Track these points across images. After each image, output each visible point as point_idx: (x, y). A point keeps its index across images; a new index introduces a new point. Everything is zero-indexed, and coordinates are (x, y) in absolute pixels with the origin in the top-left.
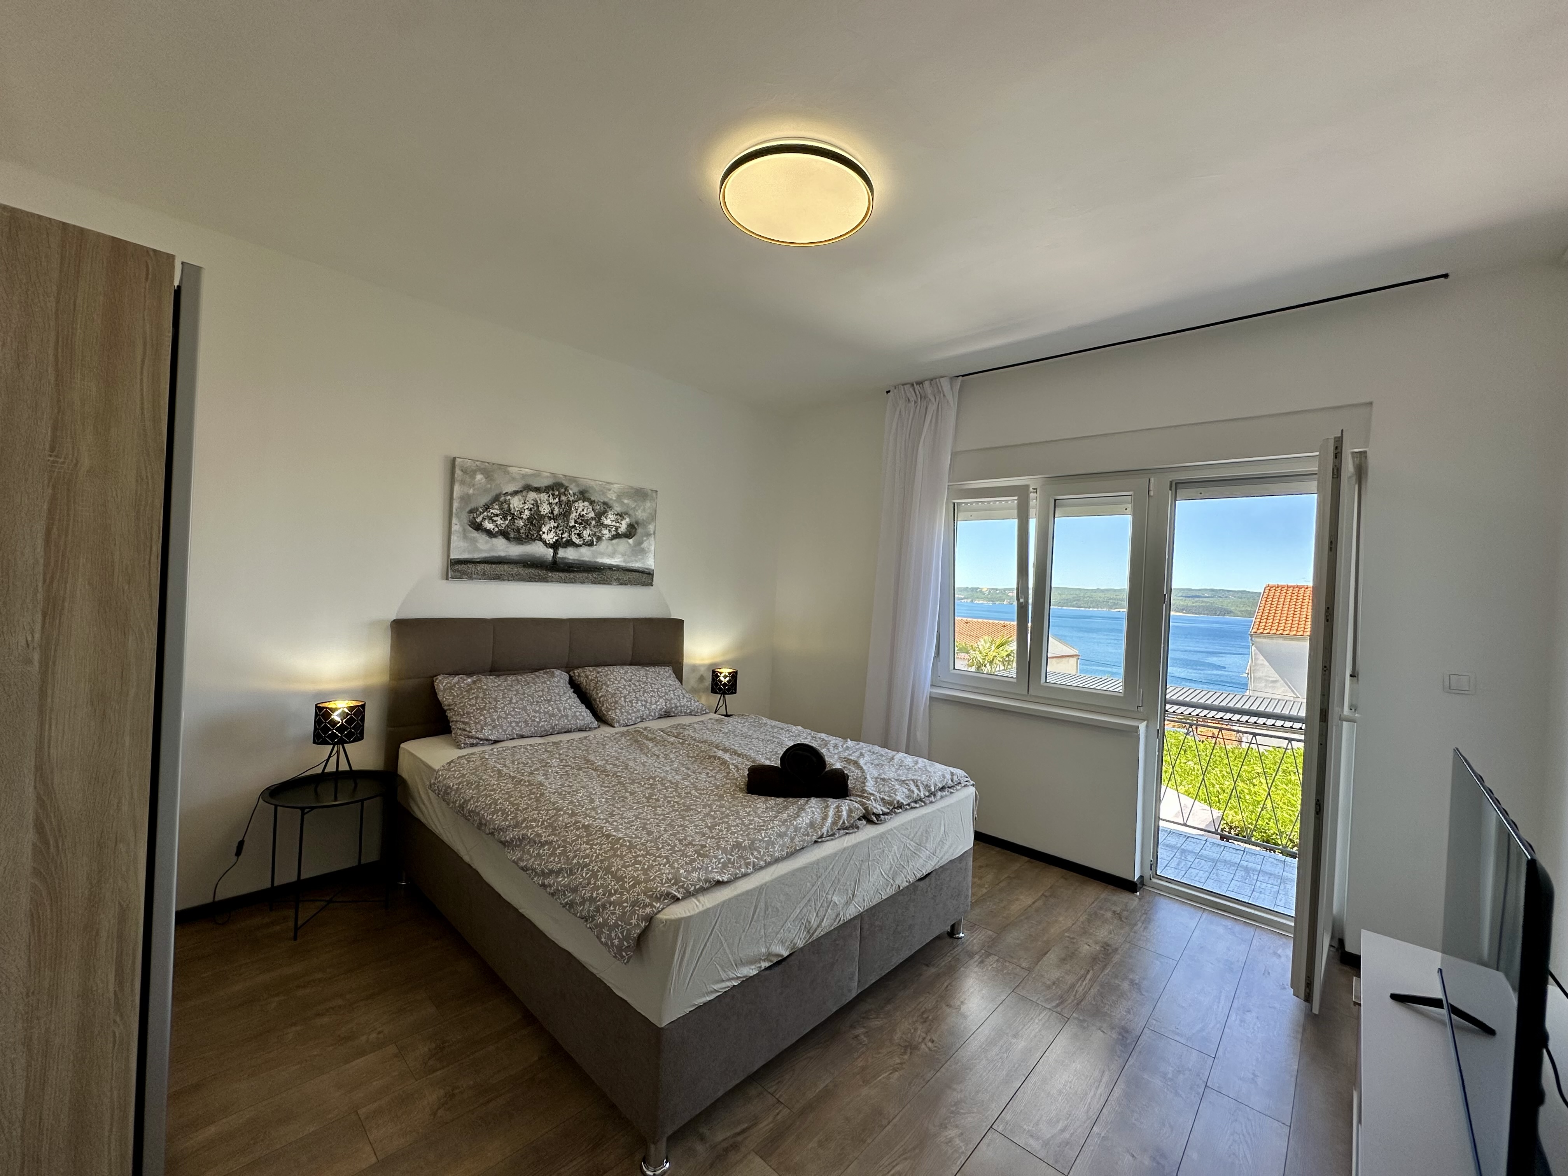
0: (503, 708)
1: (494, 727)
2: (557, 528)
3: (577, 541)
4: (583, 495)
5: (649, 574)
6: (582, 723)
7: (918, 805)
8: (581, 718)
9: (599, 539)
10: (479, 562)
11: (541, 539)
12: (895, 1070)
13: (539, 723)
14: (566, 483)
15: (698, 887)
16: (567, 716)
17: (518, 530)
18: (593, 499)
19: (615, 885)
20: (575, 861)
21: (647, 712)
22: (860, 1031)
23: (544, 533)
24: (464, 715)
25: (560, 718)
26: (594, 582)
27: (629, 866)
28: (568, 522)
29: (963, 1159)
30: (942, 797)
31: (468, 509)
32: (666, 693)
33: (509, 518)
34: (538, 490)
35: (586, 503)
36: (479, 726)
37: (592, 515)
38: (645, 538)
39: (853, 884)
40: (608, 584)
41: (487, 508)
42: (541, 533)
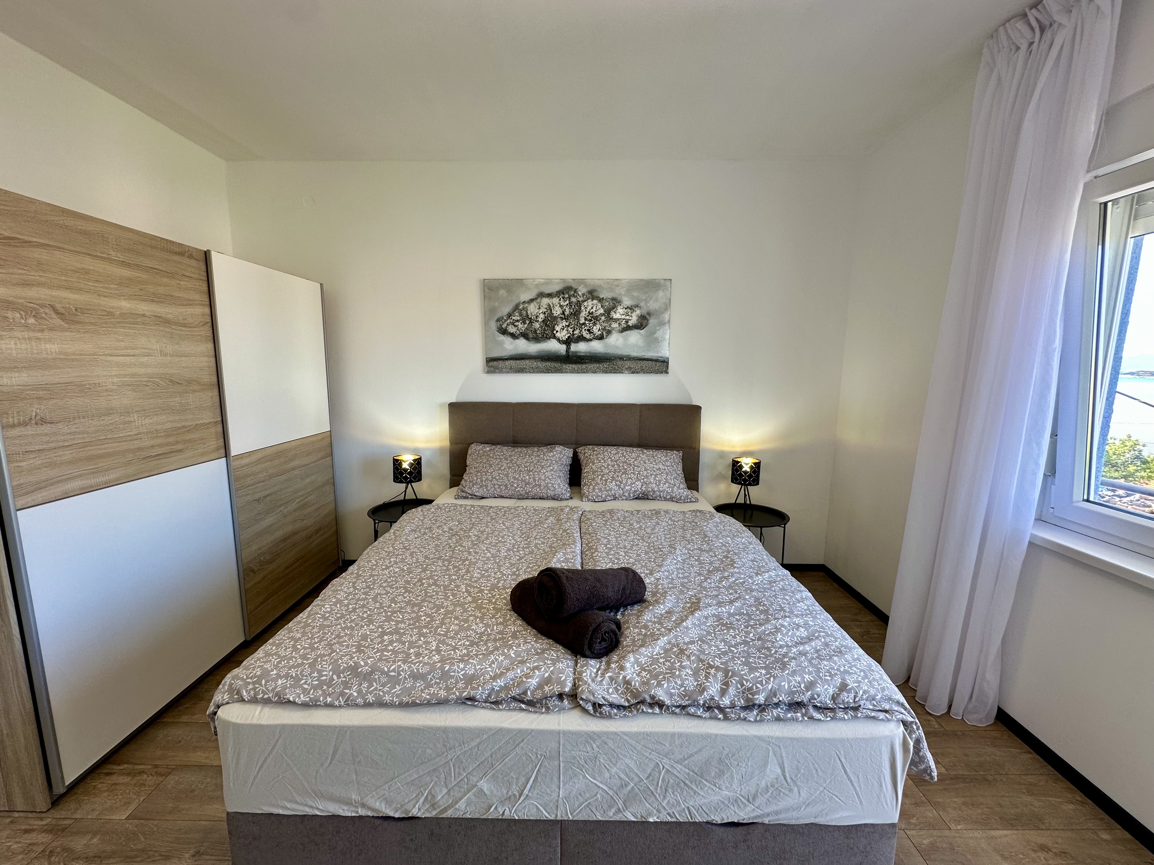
0: (492, 473)
1: (481, 486)
2: (568, 326)
3: (588, 336)
4: (592, 294)
5: (664, 362)
6: (552, 493)
8: (552, 489)
9: (609, 332)
10: (506, 359)
11: (554, 337)
13: (516, 488)
14: (575, 286)
16: (540, 486)
17: (535, 331)
18: (601, 297)
21: (621, 492)
23: (557, 332)
25: (534, 486)
26: (606, 372)
28: (578, 319)
31: (496, 318)
32: (647, 477)
33: (528, 322)
34: (550, 295)
35: (595, 302)
36: (471, 484)
37: (602, 311)
38: (658, 328)
40: (620, 373)
41: (509, 315)
42: (555, 332)
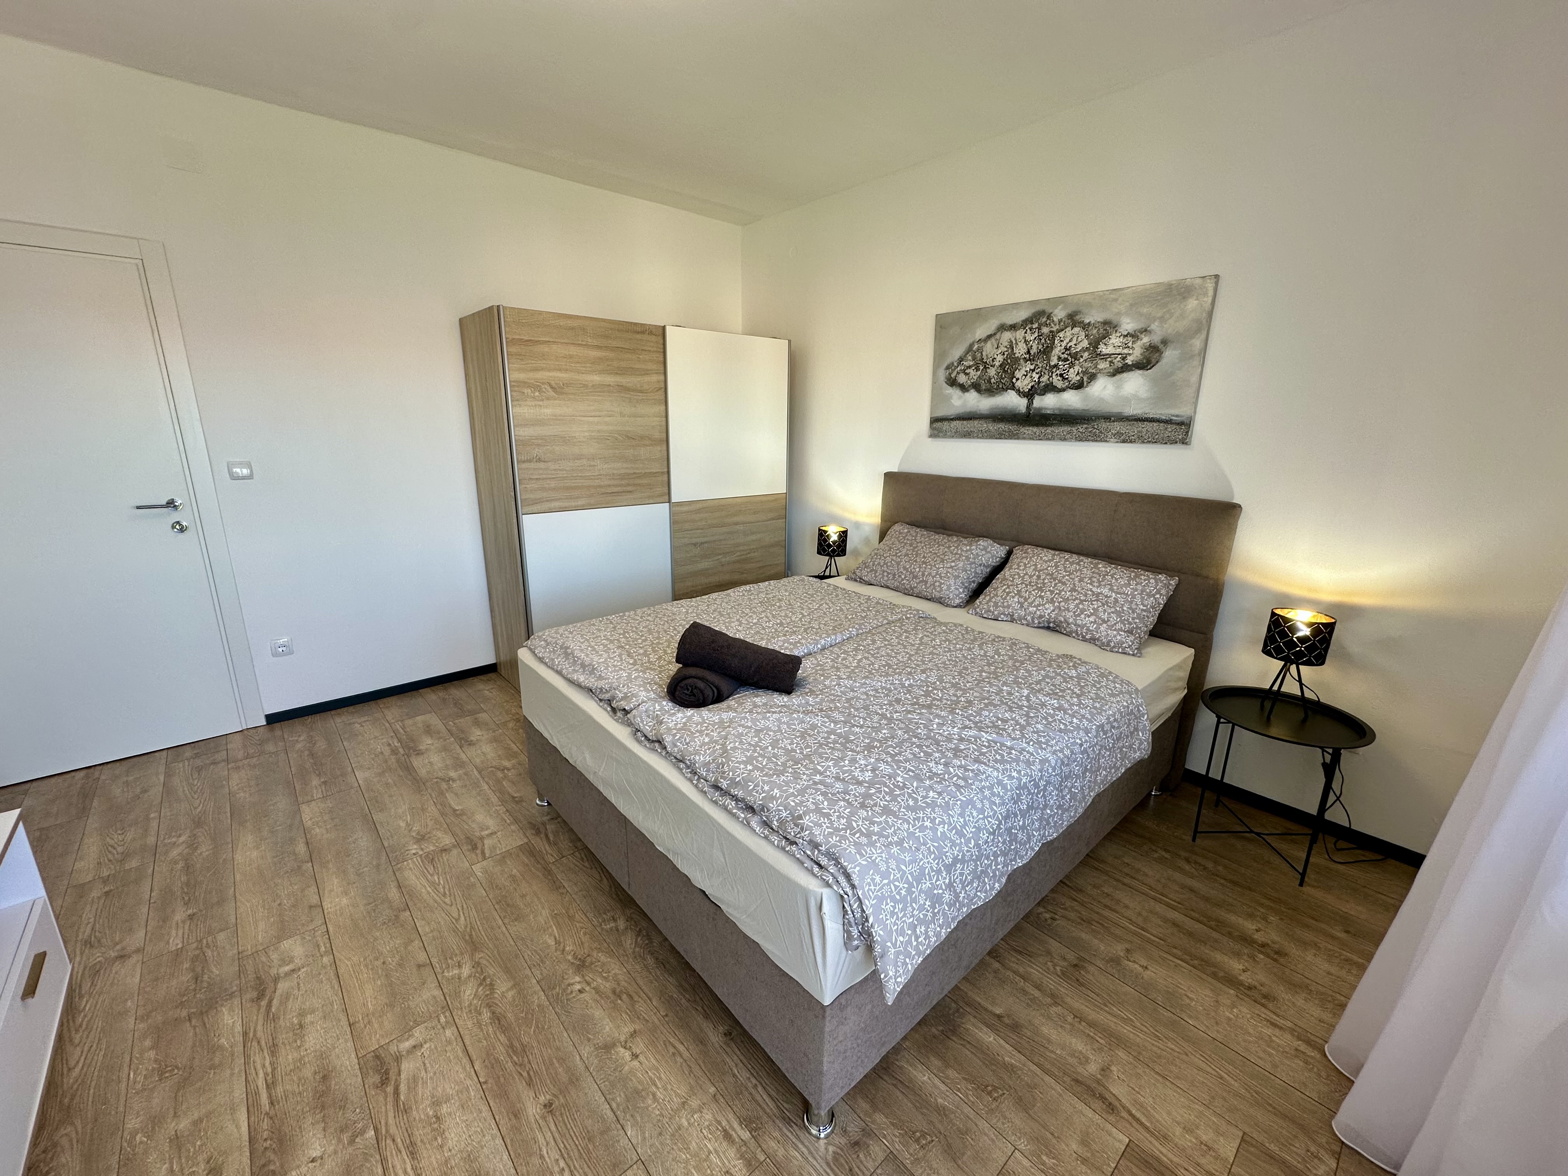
2: (1033, 370)
3: (1059, 384)
5: (1181, 424)
9: (1092, 377)
10: (952, 419)
14: (1048, 310)
17: (989, 381)
18: (1086, 321)
23: (1018, 379)
25: (921, 582)
26: (1080, 439)
28: (1049, 360)
31: (946, 365)
33: (981, 368)
34: (1013, 327)
35: (1076, 330)
37: (1085, 344)
38: (1180, 364)
40: (1101, 441)
41: (961, 360)
42: (1014, 380)
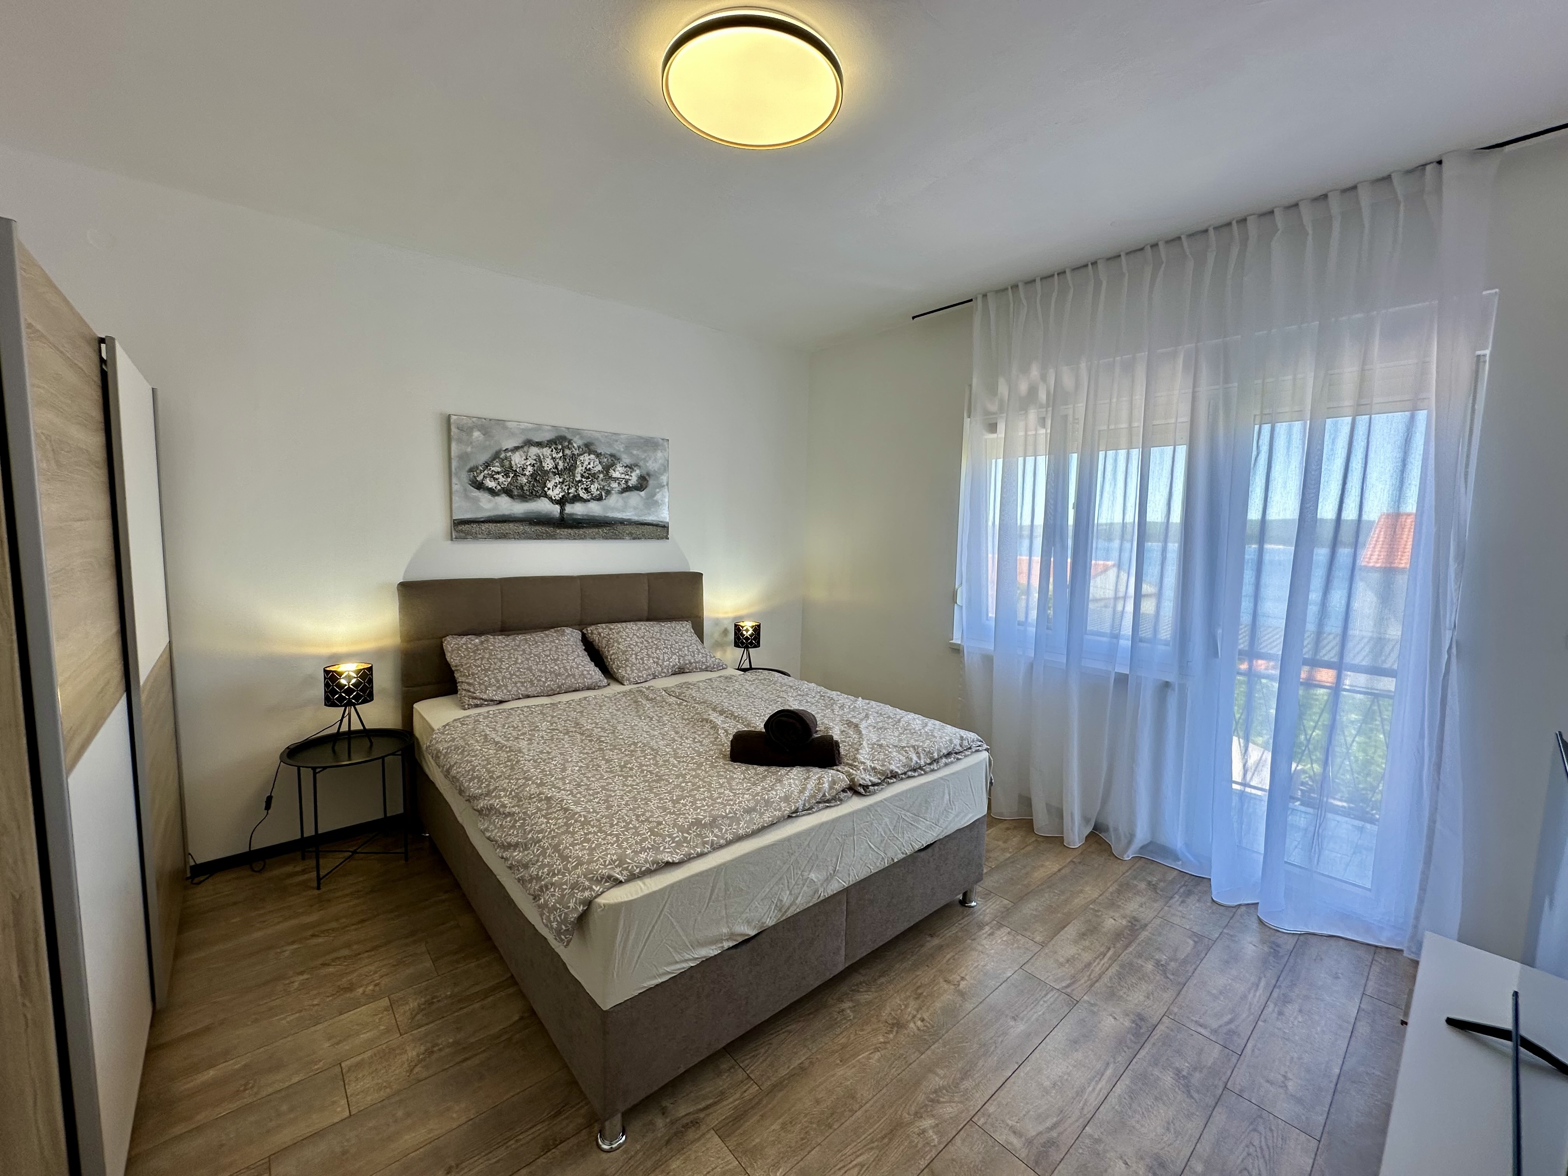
0: (508, 668)
1: (498, 688)
2: (563, 483)
3: (585, 496)
4: (589, 448)
5: (664, 527)
6: (590, 681)
7: (916, 774)
8: (589, 676)
9: (608, 493)
10: (483, 522)
11: (546, 496)
12: (877, 1050)
13: (545, 683)
14: (569, 436)
15: (643, 869)
16: (574, 676)
17: (522, 487)
18: (599, 451)
19: (559, 865)
20: (530, 836)
21: (660, 669)
22: (847, 1005)
23: (549, 489)
24: (469, 675)
25: (567, 677)
26: (606, 538)
27: (577, 844)
28: (574, 476)
29: (933, 1153)
30: (946, 765)
31: (468, 468)
32: (680, 650)
33: (511, 475)
34: (539, 444)
35: (592, 456)
36: (483, 687)
37: (599, 468)
38: (658, 490)
39: (834, 859)
40: (620, 539)
41: (487, 465)
42: (546, 489)
